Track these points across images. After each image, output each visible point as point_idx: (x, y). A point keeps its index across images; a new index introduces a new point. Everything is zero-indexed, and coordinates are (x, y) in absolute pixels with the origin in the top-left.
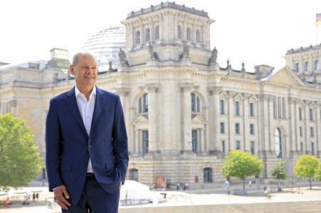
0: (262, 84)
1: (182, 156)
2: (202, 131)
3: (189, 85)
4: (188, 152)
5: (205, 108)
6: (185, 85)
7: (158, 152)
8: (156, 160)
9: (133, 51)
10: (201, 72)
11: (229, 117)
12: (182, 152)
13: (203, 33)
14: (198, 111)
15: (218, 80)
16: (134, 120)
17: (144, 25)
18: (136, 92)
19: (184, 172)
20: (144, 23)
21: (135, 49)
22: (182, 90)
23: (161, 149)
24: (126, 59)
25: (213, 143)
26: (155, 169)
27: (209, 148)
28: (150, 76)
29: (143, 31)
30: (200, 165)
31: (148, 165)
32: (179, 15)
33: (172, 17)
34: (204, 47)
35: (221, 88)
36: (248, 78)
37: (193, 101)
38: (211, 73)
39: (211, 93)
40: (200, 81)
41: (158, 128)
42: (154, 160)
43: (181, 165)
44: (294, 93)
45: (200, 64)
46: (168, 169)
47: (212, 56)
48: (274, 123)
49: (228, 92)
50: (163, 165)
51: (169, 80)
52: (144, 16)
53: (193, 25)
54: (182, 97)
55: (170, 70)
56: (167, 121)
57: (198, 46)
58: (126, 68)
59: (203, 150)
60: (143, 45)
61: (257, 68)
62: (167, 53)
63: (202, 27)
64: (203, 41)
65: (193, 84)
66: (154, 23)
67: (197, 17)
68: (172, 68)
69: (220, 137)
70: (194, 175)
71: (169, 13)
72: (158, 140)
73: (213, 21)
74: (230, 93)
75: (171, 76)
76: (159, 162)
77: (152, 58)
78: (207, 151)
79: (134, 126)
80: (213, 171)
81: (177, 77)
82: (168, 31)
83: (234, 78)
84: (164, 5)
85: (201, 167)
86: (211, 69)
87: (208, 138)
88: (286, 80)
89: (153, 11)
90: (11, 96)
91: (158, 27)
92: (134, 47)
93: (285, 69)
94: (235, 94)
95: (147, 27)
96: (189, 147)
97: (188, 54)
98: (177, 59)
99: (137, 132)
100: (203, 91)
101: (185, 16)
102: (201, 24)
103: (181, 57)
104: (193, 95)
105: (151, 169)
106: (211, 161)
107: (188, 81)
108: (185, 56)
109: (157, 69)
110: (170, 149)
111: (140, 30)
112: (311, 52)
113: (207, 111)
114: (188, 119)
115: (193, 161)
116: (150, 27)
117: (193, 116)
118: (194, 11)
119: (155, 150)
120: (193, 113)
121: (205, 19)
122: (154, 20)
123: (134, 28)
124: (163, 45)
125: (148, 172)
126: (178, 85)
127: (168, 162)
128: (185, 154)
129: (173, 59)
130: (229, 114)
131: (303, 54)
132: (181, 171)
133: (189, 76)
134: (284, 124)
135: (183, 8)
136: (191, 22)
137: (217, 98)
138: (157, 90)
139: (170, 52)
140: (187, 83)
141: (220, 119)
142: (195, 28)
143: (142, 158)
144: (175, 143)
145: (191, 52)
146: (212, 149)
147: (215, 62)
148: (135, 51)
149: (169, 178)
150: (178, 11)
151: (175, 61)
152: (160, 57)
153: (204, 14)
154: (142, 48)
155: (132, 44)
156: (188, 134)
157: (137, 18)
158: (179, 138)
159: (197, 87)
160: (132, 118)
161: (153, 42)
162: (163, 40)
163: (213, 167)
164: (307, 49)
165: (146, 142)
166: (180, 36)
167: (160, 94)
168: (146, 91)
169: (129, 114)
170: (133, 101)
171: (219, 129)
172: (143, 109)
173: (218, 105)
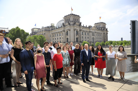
0: (90, 29)
1: (74, 43)
2: (79, 38)
3: (76, 29)
5: (79, 34)
9: (65, 23)
10: (78, 27)
15: (81, 28)
22: (74, 30)
25: (80, 40)
27: (80, 41)
28: (68, 28)
29: (67, 19)
34: (79, 22)
35: (82, 30)
36: (87, 28)
37: (77, 32)
40: (78, 29)
41: (70, 38)
44: (96, 31)
45: (78, 25)
47: (80, 24)
48: (92, 37)
56: (72, 36)
58: (64, 26)
61: (89, 26)
62: (72, 23)
66: (69, 18)
68: (72, 26)
69: (82, 39)
71: (72, 16)
72: (70, 40)
74: (84, 31)
75: (72, 28)
82: (72, 19)
83: (84, 28)
84: (71, 14)
86: (80, 26)
88: (94, 29)
89: (69, 15)
90: (44, 33)
93: (94, 27)
96: (76, 41)
99: (66, 38)
100: (79, 30)
103: (74, 24)
104: (77, 31)
109: (70, 26)
114: (76, 36)
117: (77, 35)
118: (77, 15)
123: (65, 19)
124: (71, 22)
130: (84, 35)
133: (76, 27)
134: (94, 37)
135: (75, 15)
136: (76, 17)
137: (81, 32)
138: (70, 30)
141: (82, 36)
142: (77, 19)
144: (73, 40)
145: (76, 23)
152: (70, 24)
153: (79, 16)
154: (67, 22)
157: (66, 17)
161: (69, 21)
164: (98, 23)
165: (68, 40)
166: (74, 20)
168: (68, 30)
169: (65, 35)
170: (65, 33)
171: (82, 38)
172: (67, 34)
173: (81, 33)
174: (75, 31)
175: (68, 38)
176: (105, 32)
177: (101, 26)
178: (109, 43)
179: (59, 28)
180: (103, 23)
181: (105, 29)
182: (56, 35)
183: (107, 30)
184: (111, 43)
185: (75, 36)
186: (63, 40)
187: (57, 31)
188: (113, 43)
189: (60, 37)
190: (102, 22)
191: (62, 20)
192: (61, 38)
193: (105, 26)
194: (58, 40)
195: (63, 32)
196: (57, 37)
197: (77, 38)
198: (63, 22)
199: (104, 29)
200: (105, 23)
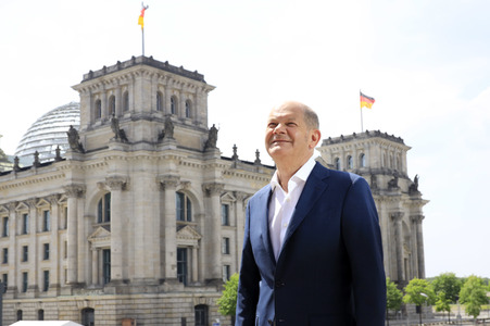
1: (162, 287)
2: (195, 251)
3: (173, 179)
4: (171, 280)
5: (198, 216)
6: (166, 179)
7: (126, 281)
8: (122, 293)
9: (90, 129)
10: (192, 161)
11: (236, 230)
12: (162, 281)
13: (196, 104)
14: (189, 219)
15: (218, 173)
16: (90, 234)
17: (106, 91)
18: (93, 191)
19: (165, 311)
20: (108, 87)
21: (94, 126)
22: (163, 187)
23: (130, 277)
24: (80, 141)
25: (210, 267)
26: (119, 307)
27: (205, 274)
28: (113, 165)
29: (106, 100)
30: (190, 300)
31: (109, 302)
32: (159, 76)
33: (148, 78)
34: (199, 124)
35: (223, 185)
36: (265, 173)
37: (181, 205)
38: (208, 162)
39: (208, 192)
40: (192, 176)
41: (125, 245)
42: (117, 293)
43: (160, 301)
45: (191, 149)
46: (140, 307)
47: (210, 138)
49: (234, 193)
50: (132, 302)
51: (143, 171)
52: (107, 78)
53: (180, 91)
54: (163, 197)
55: (143, 157)
56: (139, 233)
57: (188, 122)
58: (78, 155)
59: (195, 278)
60: (106, 120)
63: (195, 95)
64: (196, 117)
65: (179, 178)
66: (121, 87)
67: (187, 80)
68: (146, 154)
69: (220, 260)
70: (180, 315)
71: (143, 72)
72: (125, 263)
73: (212, 88)
74: (238, 195)
75: (145, 166)
76: (126, 296)
77: (116, 137)
78: (203, 279)
79: (90, 243)
80: (210, 309)
81: (155, 167)
82: (141, 97)
83: (243, 172)
84: (137, 61)
85: (192, 303)
86: (208, 157)
87: (203, 261)
89: (120, 69)
91: (127, 94)
92: (92, 123)
94: (245, 196)
95: (111, 93)
96: (172, 272)
97: (172, 133)
98: (155, 140)
99: (95, 253)
100: (196, 189)
101: (169, 78)
102: (193, 91)
103: (161, 137)
104: (180, 195)
105: (114, 307)
106: (206, 295)
107: (171, 173)
108: (167, 135)
109: (124, 154)
110: (143, 276)
111: (102, 98)
112: (355, 142)
113: (202, 220)
114: (171, 231)
115: (178, 295)
116: (116, 93)
118: (182, 72)
119: (120, 278)
120: (181, 222)
121: (200, 84)
122: (122, 83)
123: (92, 96)
124: (134, 119)
125: (108, 312)
126: (157, 178)
127: (140, 296)
128: (166, 283)
129: (149, 140)
130: (236, 226)
131: (344, 144)
132: (160, 311)
133: (172, 166)
135: (165, 67)
136: (179, 87)
137: (216, 199)
138: (124, 187)
139: (144, 130)
140: (170, 176)
141: (221, 232)
142: (185, 97)
143: (100, 292)
144: (151, 268)
145: (178, 131)
146: (210, 277)
147: (214, 147)
148: (92, 129)
149: (141, 321)
150: (157, 70)
151: (152, 144)
152: (130, 137)
153: (197, 77)
154: (103, 124)
155: (89, 119)
156: (171, 254)
157: (96, 81)
158: (158, 259)
159: (186, 183)
160: (87, 231)
161: (120, 116)
162: (134, 112)
163: (210, 303)
164: (349, 139)
165: (107, 266)
166: (160, 105)
167: (128, 193)
168: (108, 188)
169: (84, 225)
170: (89, 204)
171: (220, 247)
172: (104, 217)
173: (218, 211)
174: (171, 194)
175: (107, 252)
176: (403, 206)
177: (373, 159)
178: (437, 289)
179: (38, 165)
180: (386, 136)
181: (401, 183)
182: (11, 224)
183: (413, 188)
184: (450, 289)
185: (163, 236)
186: (67, 263)
187: (22, 191)
188: (463, 291)
189: (44, 238)
190: (378, 133)
191: (71, 106)
192: (53, 251)
193: (400, 161)
194: (30, 267)
195: (70, 203)
196: (23, 241)
197: (182, 253)
198: (77, 122)
199: (393, 185)
200: (400, 140)
